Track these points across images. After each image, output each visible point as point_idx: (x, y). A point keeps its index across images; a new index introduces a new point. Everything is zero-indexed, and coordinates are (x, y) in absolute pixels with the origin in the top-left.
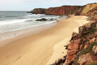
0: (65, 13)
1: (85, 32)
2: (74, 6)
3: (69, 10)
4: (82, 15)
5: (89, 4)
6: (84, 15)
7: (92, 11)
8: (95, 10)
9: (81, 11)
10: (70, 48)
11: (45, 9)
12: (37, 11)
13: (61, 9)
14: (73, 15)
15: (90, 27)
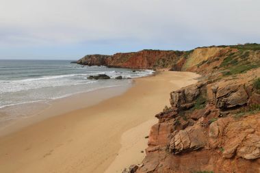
0: (150, 64)
1: (183, 103)
2: (168, 51)
3: (157, 58)
4: (187, 71)
5: (199, 48)
6: (191, 70)
7: (209, 62)
8: (216, 60)
9: (183, 63)
10: (153, 140)
11: (107, 57)
12: (90, 59)
13: (139, 57)
14: (167, 70)
15: (197, 93)
